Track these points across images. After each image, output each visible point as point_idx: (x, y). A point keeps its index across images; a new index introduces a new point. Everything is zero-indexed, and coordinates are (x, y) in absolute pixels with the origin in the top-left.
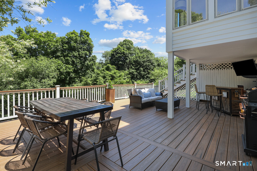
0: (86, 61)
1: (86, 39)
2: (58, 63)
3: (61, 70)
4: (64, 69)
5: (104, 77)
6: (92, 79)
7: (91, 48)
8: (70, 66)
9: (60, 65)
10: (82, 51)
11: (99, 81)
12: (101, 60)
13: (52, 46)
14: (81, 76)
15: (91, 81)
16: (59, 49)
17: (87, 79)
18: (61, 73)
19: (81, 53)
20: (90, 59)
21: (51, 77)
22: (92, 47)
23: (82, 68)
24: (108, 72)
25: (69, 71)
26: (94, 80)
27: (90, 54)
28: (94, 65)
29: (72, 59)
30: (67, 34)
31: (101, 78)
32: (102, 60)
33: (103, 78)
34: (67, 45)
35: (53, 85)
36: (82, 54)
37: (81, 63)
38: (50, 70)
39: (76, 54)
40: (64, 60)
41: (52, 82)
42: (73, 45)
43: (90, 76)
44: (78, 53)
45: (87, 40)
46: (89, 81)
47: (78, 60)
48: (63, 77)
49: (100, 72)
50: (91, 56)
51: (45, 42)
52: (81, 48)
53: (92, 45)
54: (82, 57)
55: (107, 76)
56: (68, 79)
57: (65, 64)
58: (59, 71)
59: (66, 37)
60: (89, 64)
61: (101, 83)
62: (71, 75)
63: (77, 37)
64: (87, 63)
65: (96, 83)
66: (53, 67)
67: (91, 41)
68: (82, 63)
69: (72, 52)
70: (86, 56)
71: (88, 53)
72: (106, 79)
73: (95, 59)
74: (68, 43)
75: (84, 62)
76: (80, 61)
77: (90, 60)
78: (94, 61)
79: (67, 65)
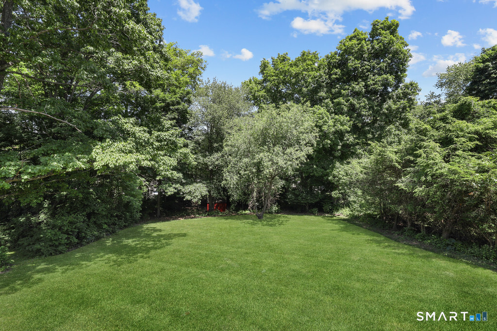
0: (385, 101)
1: (386, 41)
2: (319, 114)
3: (325, 128)
4: (330, 124)
5: (446, 142)
6: (400, 147)
7: (402, 64)
8: (344, 118)
9: (323, 118)
10: (374, 76)
11: (424, 155)
12: (432, 96)
13: (310, 80)
14: (370, 139)
15: (396, 153)
16: (323, 82)
17: (383, 147)
18: (324, 135)
19: (372, 82)
20: (397, 95)
21: (303, 143)
22: (406, 61)
23: (375, 121)
24: (463, 124)
25: (341, 130)
26: (407, 150)
27: (399, 79)
28: (408, 109)
29: (349, 100)
30: (341, 43)
31: (432, 144)
32: (437, 94)
33: (441, 143)
34: (338, 71)
35: (305, 161)
36: (374, 84)
37: (371, 108)
38: (301, 129)
39: (359, 86)
40: (332, 105)
41: (303, 153)
42: (352, 66)
43: (397, 139)
44: (364, 83)
45: (391, 43)
46: (390, 155)
47: (364, 101)
48: (327, 144)
49: (428, 127)
50: (401, 85)
51: (297, 75)
52: (371, 70)
53: (405, 55)
54: (375, 92)
55: (457, 137)
56: (339, 147)
57: (333, 115)
58: (321, 131)
59: (339, 52)
60: (394, 107)
61: (431, 161)
62: (345, 138)
63: (363, 42)
64: (387, 106)
65: (412, 158)
66: (309, 123)
67: (402, 43)
68: (373, 109)
69: (350, 85)
70: (386, 88)
71: (391, 78)
72: (453, 146)
73: (413, 92)
74: (342, 64)
75: (380, 105)
76: (369, 104)
77: (397, 98)
78: (410, 100)
79: (337, 117)
